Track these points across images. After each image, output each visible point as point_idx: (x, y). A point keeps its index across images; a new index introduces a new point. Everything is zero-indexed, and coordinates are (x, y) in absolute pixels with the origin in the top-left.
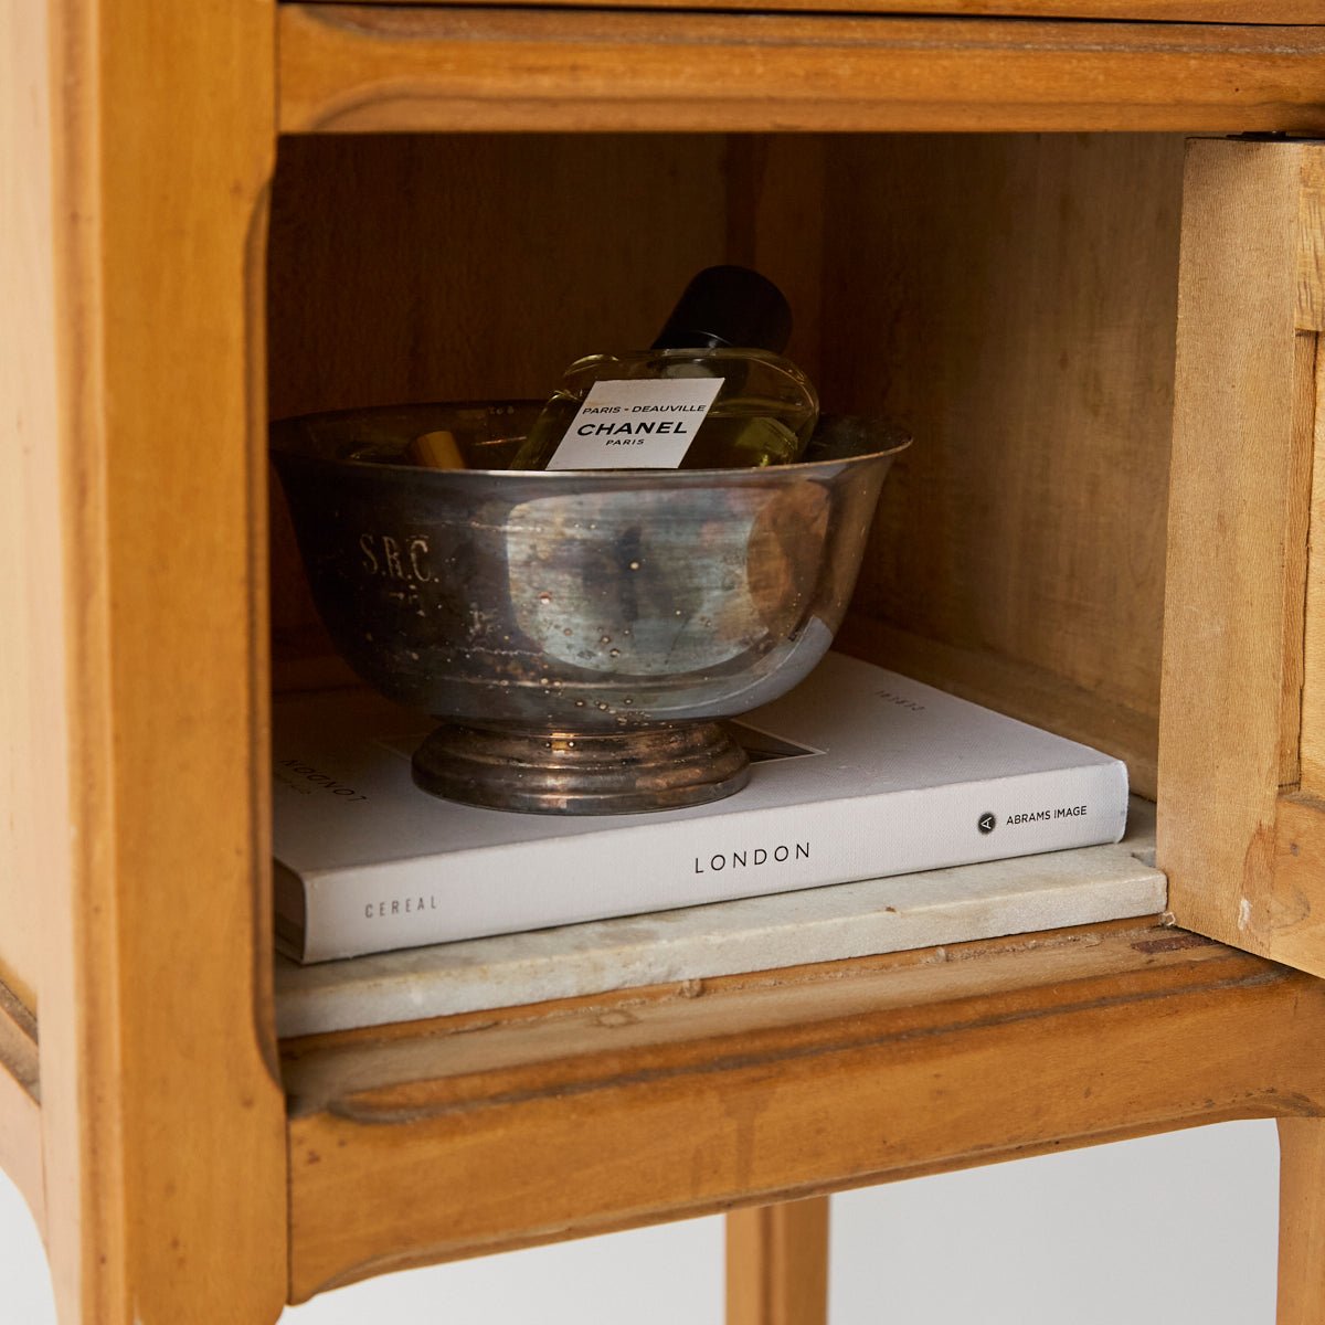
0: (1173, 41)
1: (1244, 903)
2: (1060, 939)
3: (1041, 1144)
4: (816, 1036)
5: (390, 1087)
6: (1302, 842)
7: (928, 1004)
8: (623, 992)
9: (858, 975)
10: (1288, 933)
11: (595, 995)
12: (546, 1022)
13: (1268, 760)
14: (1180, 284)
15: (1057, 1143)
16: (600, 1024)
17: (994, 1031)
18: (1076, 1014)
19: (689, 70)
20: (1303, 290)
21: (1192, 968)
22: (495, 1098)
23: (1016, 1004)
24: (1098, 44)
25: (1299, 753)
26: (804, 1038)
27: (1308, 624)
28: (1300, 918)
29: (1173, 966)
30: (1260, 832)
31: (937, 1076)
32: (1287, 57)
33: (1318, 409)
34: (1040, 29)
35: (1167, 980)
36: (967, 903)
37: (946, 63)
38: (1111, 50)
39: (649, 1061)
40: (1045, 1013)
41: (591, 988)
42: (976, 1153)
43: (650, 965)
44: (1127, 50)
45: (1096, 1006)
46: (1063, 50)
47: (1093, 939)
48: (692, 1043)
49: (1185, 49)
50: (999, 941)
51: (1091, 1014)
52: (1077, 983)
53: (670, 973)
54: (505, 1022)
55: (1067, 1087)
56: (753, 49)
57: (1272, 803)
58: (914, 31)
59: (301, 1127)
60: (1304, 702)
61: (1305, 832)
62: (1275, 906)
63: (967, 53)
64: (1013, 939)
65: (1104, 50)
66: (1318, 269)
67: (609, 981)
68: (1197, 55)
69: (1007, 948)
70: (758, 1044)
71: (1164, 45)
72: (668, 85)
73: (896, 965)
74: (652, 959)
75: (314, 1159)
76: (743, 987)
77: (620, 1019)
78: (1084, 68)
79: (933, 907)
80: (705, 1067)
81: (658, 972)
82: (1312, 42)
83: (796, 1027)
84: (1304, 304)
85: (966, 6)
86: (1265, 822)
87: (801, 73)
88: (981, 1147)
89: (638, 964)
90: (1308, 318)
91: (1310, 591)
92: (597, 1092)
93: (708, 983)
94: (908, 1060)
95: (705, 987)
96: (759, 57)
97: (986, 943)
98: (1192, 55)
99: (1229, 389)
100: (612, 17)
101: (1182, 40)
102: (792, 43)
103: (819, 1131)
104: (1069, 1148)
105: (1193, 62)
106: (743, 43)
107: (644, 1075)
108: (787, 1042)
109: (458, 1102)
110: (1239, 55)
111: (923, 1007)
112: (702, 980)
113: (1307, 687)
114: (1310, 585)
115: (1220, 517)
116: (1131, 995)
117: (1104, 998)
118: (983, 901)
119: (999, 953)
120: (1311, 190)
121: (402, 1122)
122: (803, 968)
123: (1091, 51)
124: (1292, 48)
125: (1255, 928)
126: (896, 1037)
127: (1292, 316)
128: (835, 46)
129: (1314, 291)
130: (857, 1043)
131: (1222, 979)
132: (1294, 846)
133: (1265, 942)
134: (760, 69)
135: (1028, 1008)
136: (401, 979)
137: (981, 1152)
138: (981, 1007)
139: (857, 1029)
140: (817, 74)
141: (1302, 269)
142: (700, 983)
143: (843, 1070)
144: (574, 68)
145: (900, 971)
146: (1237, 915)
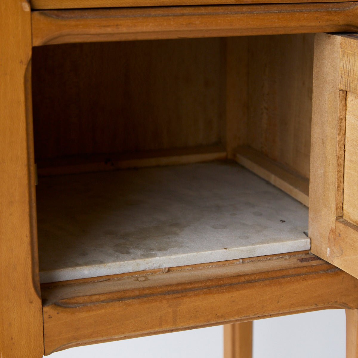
0: (301, 9)
1: (328, 249)
2: (278, 257)
3: (265, 316)
4: (197, 285)
5: (73, 298)
6: (341, 233)
7: (231, 277)
8: (146, 271)
9: (216, 267)
10: (338, 259)
11: (138, 272)
12: (123, 279)
13: (334, 210)
14: (313, 72)
15: (270, 315)
16: (138, 280)
17: (250, 285)
18: (275, 280)
19: (151, 24)
20: (341, 78)
21: (312, 267)
22: (102, 301)
23: (257, 277)
24: (277, 11)
25: (343, 208)
26: (193, 286)
27: (345, 172)
28: (341, 255)
29: (306, 267)
30: (332, 230)
31: (232, 297)
32: (336, 12)
33: (347, 111)
34: (259, 7)
35: (304, 270)
36: (249, 247)
37: (229, 19)
38: (281, 12)
39: (147, 292)
40: (266, 280)
41: (137, 270)
42: (245, 318)
43: (154, 264)
44: (286, 12)
45: (281, 278)
46: (265, 13)
47: (287, 257)
48: (160, 287)
49: (304, 11)
50: (259, 257)
51: (279, 280)
52: (277, 271)
53: (159, 266)
54: (112, 279)
55: (272, 300)
56: (170, 17)
57: (334, 222)
58: (220, 10)
59: (46, 309)
60: (344, 193)
61: (342, 231)
62: (335, 251)
63: (235, 16)
64: (263, 257)
65: (278, 12)
66: (344, 73)
67: (142, 268)
68: (307, 12)
69: (261, 259)
70: (179, 287)
71: (297, 10)
72: (145, 29)
73: (227, 264)
74: (154, 262)
75: (50, 317)
76: (181, 270)
77: (143, 279)
78: (271, 18)
79: (238, 248)
80: (163, 294)
81: (156, 266)
82: (345, 7)
83: (191, 283)
84: (341, 82)
85: (237, 2)
86: (333, 227)
87: (185, 24)
88: (246, 316)
89: (150, 263)
90: (342, 86)
91: (345, 162)
92: (131, 300)
93: (170, 269)
94: (223, 292)
95: (169, 270)
96: (172, 20)
97: (255, 258)
98: (305, 13)
99: (324, 104)
100: (130, 10)
101: (303, 8)
102: (183, 15)
103: (197, 312)
104: (274, 317)
105: (305, 15)
106: (168, 16)
107: (146, 296)
108: (188, 287)
109: (92, 302)
110: (321, 12)
111: (229, 277)
112: (169, 268)
113: (344, 189)
114: (345, 161)
115: (323, 140)
116: (292, 275)
117: (284, 276)
118: (254, 246)
119: (259, 261)
120: (343, 50)
121: (76, 307)
122: (199, 265)
123: (274, 13)
124: (338, 9)
125: (331, 256)
126: (221, 286)
127: (339, 85)
128: (195, 15)
129: (343, 79)
130: (209, 287)
131: (321, 270)
132: (340, 234)
133: (333, 260)
134: (172, 23)
135: (261, 278)
136: (82, 267)
137: (246, 318)
138: (247, 278)
139: (209, 283)
140: (189, 24)
141: (341, 72)
142: (168, 269)
143: (203, 295)
144: (117, 25)
145: (228, 266)
146: (327, 252)
